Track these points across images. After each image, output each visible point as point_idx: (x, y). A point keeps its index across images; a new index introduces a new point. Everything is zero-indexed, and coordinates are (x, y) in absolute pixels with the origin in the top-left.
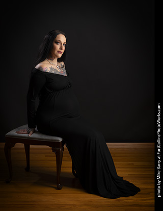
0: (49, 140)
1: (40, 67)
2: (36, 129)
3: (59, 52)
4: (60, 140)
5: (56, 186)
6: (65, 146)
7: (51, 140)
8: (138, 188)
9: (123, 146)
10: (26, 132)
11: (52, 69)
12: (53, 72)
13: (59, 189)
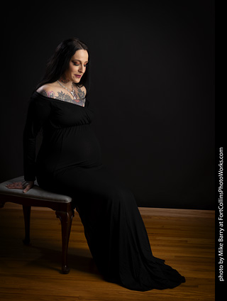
0: (52, 199)
1: (43, 91)
2: (36, 182)
3: (76, 75)
4: (68, 200)
5: (60, 268)
6: (75, 210)
7: (55, 200)
8: (183, 277)
9: (179, 213)
10: (21, 186)
11: (61, 94)
12: (63, 99)
13: (64, 272)
